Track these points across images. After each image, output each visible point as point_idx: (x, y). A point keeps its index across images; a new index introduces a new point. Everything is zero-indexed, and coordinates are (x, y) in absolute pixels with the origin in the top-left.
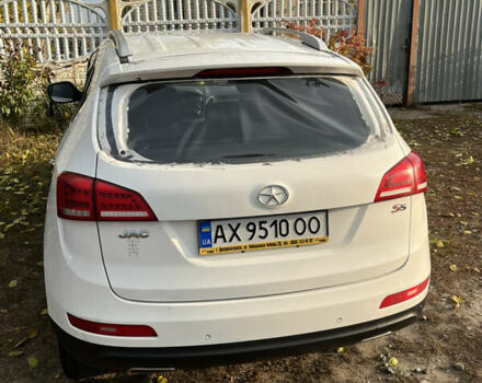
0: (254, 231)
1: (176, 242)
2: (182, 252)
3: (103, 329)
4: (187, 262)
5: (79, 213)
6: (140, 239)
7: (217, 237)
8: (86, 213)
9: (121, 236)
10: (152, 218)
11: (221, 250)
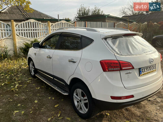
0: (147, 70)
1: (136, 73)
2: (137, 76)
3: (122, 98)
4: (138, 78)
5: (117, 69)
6: (130, 74)
7: (142, 72)
8: (119, 69)
9: (126, 74)
10: (133, 68)
11: (143, 74)
